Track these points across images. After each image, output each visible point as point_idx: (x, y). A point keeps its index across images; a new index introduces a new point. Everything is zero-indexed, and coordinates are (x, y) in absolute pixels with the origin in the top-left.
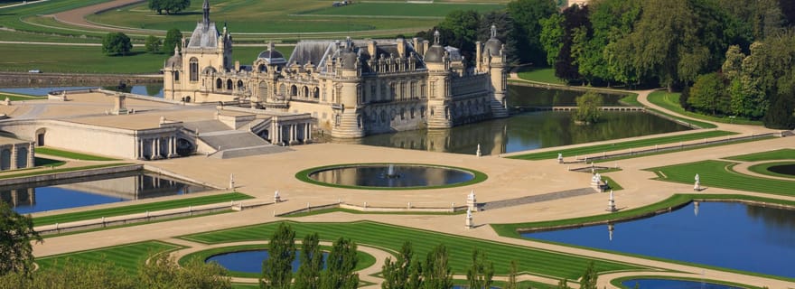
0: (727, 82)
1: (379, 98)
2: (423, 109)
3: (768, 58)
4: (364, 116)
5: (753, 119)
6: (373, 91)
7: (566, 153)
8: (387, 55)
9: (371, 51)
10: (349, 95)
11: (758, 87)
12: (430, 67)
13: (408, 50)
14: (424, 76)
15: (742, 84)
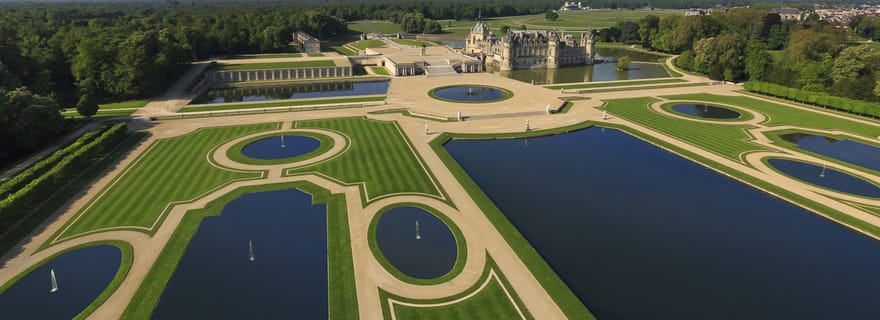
0: (695, 55)
1: (523, 54)
2: (546, 61)
3: (715, 45)
4: (513, 61)
5: (705, 74)
6: (520, 51)
7: (565, 88)
8: (528, 37)
9: (521, 36)
10: (506, 53)
11: (708, 59)
12: (550, 43)
13: (540, 35)
14: (547, 47)
15: (701, 58)
